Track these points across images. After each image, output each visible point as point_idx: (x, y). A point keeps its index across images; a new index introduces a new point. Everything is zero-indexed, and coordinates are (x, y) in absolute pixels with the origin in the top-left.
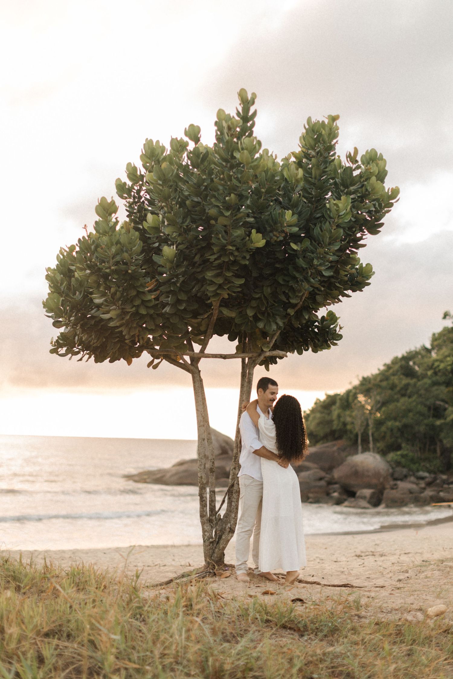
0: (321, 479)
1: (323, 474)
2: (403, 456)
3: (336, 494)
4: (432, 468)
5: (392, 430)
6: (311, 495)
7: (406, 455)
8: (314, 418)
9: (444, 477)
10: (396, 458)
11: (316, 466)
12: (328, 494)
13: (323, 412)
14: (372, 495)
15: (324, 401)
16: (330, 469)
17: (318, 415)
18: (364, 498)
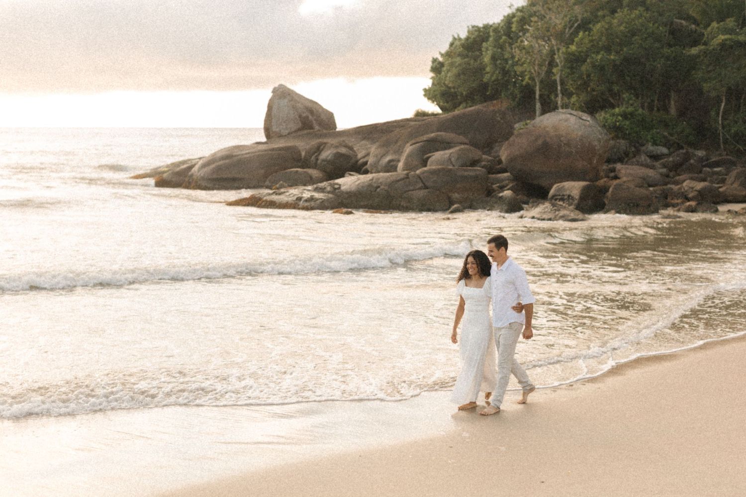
0: (474, 163)
1: (476, 154)
2: (625, 116)
3: (507, 193)
4: (674, 138)
5: (602, 68)
6: (456, 196)
7: (632, 114)
8: (452, 65)
9: (700, 153)
10: (611, 120)
11: (462, 138)
12: (490, 193)
13: (467, 56)
14: (585, 194)
15: (467, 39)
16: (488, 146)
17: (458, 60)
18: (567, 198)
